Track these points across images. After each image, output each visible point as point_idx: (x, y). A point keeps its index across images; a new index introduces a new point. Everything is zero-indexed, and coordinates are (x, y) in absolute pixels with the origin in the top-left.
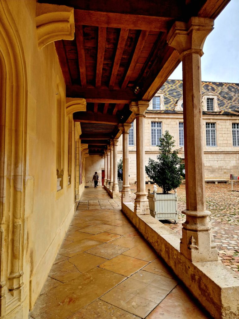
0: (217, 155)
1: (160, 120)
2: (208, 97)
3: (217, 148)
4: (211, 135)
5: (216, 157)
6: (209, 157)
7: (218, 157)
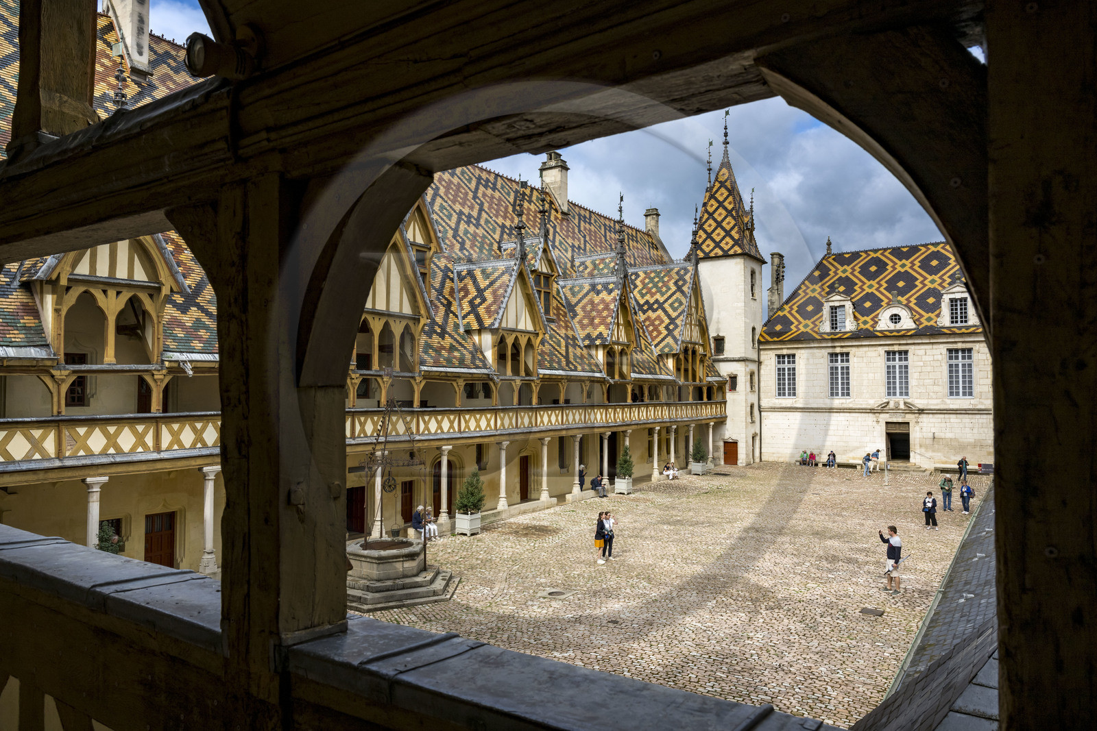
0: (970, 416)
1: (845, 350)
2: (952, 296)
3: (972, 402)
4: (961, 374)
5: (968, 420)
6: (952, 420)
7: (972, 421)
